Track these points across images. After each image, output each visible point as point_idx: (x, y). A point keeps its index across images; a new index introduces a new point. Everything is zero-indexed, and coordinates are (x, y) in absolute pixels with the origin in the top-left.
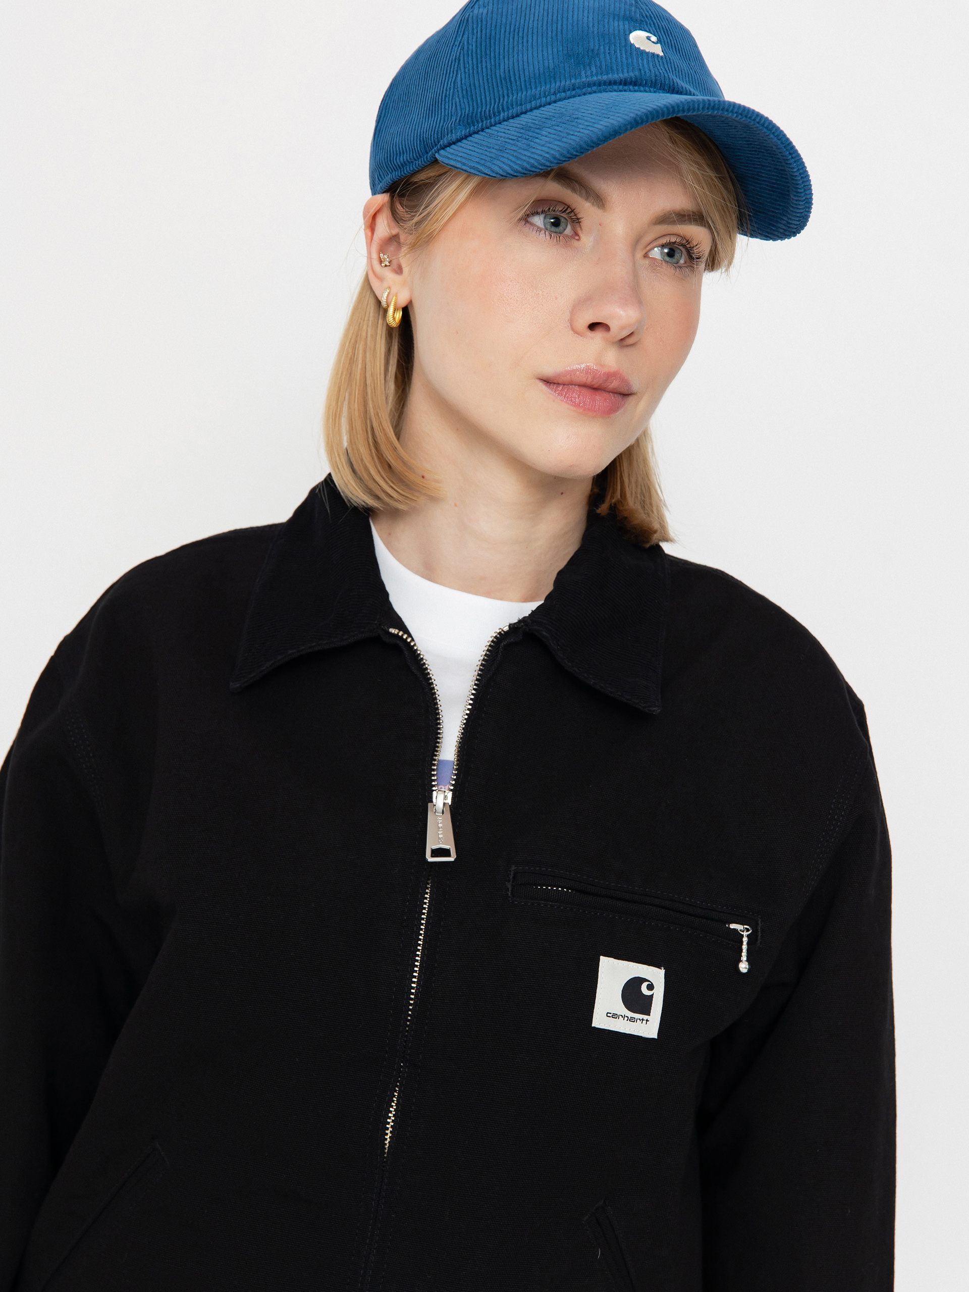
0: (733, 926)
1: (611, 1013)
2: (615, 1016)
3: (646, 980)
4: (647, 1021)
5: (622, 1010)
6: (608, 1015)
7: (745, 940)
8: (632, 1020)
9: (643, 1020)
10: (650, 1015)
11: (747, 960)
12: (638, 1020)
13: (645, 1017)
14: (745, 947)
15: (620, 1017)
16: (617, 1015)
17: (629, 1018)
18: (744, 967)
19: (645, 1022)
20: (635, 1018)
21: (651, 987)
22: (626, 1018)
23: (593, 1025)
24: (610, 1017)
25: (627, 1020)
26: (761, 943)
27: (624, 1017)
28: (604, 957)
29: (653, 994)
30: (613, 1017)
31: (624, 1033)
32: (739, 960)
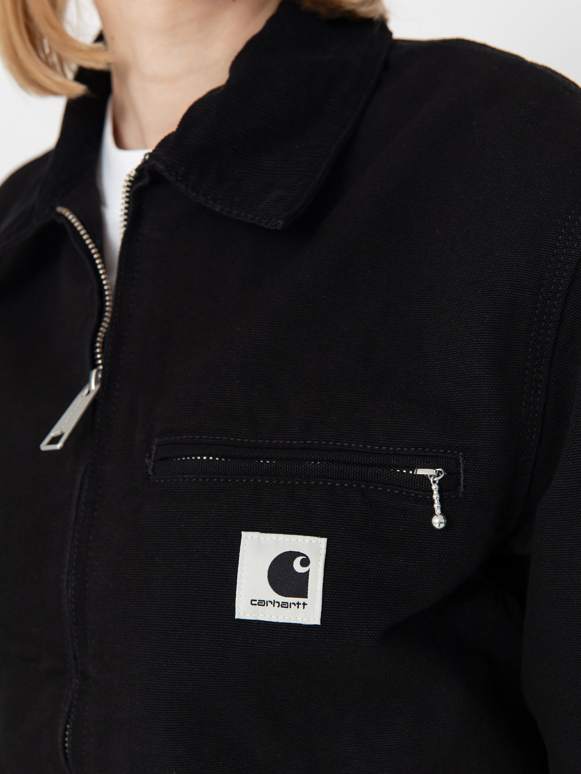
0: (421, 472)
1: (256, 601)
2: (262, 603)
3: (299, 554)
4: (304, 604)
5: (271, 595)
6: (253, 602)
7: (435, 487)
8: (284, 605)
9: (298, 604)
10: (307, 598)
11: (443, 512)
12: (292, 605)
13: (301, 600)
14: (436, 496)
15: (269, 603)
16: (264, 601)
17: (281, 604)
18: (438, 522)
19: (301, 606)
20: (287, 603)
21: (305, 562)
22: (276, 604)
23: (236, 617)
24: (255, 605)
25: (278, 606)
26: (465, 487)
27: (273, 603)
28: (247, 533)
29: (309, 570)
30: (259, 605)
31: (276, 622)
32: (432, 513)
